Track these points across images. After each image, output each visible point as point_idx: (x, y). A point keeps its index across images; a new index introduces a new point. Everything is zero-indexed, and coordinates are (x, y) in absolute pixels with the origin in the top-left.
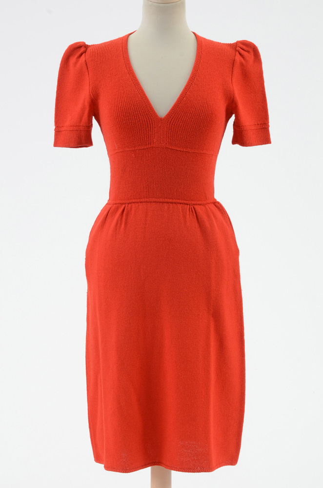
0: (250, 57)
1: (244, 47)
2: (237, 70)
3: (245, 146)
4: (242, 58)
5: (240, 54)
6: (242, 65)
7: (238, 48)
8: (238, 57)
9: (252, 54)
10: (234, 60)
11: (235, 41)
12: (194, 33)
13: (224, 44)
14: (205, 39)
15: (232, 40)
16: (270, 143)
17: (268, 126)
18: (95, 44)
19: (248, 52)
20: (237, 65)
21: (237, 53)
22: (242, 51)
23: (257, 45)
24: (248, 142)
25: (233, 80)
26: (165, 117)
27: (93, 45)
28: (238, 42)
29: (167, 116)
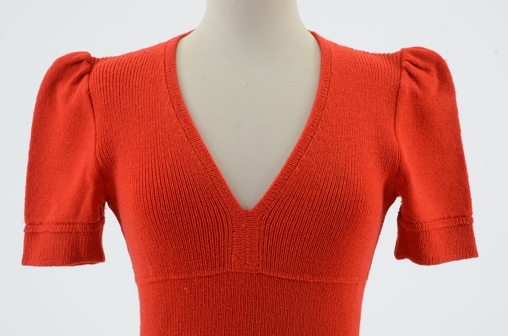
0: (431, 81)
1: (418, 61)
2: (405, 108)
3: (425, 264)
4: (414, 84)
5: (410, 75)
6: (414, 96)
7: (405, 63)
8: (407, 82)
9: (435, 74)
10: (399, 88)
11: (398, 49)
12: (314, 34)
13: (376, 55)
14: (335, 45)
15: (392, 47)
16: (477, 256)
17: (471, 221)
18: (109, 56)
19: (427, 70)
20: (405, 98)
21: (404, 73)
22: (414, 70)
23: (444, 56)
24: (431, 256)
25: (399, 128)
26: (255, 209)
27: (106, 58)
28: (403, 52)
29: (258, 205)
